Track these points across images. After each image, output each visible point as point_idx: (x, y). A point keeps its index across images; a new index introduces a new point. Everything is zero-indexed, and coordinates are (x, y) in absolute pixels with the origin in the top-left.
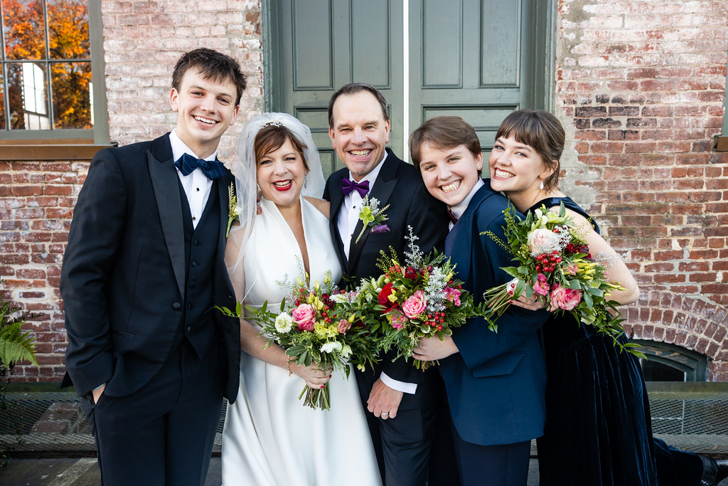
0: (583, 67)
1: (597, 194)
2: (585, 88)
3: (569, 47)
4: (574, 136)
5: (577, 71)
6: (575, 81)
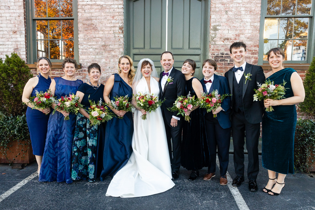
0: (217, 44)
2: (217, 50)
3: (213, 38)
5: (215, 46)
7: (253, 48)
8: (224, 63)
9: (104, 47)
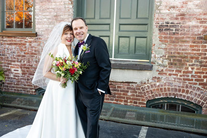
0: (161, 13)
1: (165, 52)
2: (162, 19)
3: (157, 7)
4: (158, 34)
5: (160, 14)
6: (159, 17)
7: (203, 17)
8: (169, 32)
9: (56, 17)
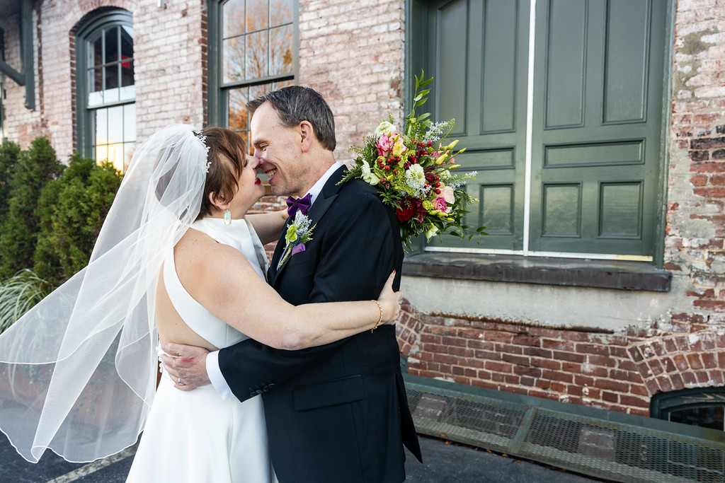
0: (700, 99)
1: (718, 228)
2: (703, 119)
3: (684, 79)
4: (689, 168)
5: (692, 103)
6: (690, 113)
9: (354, 138)
